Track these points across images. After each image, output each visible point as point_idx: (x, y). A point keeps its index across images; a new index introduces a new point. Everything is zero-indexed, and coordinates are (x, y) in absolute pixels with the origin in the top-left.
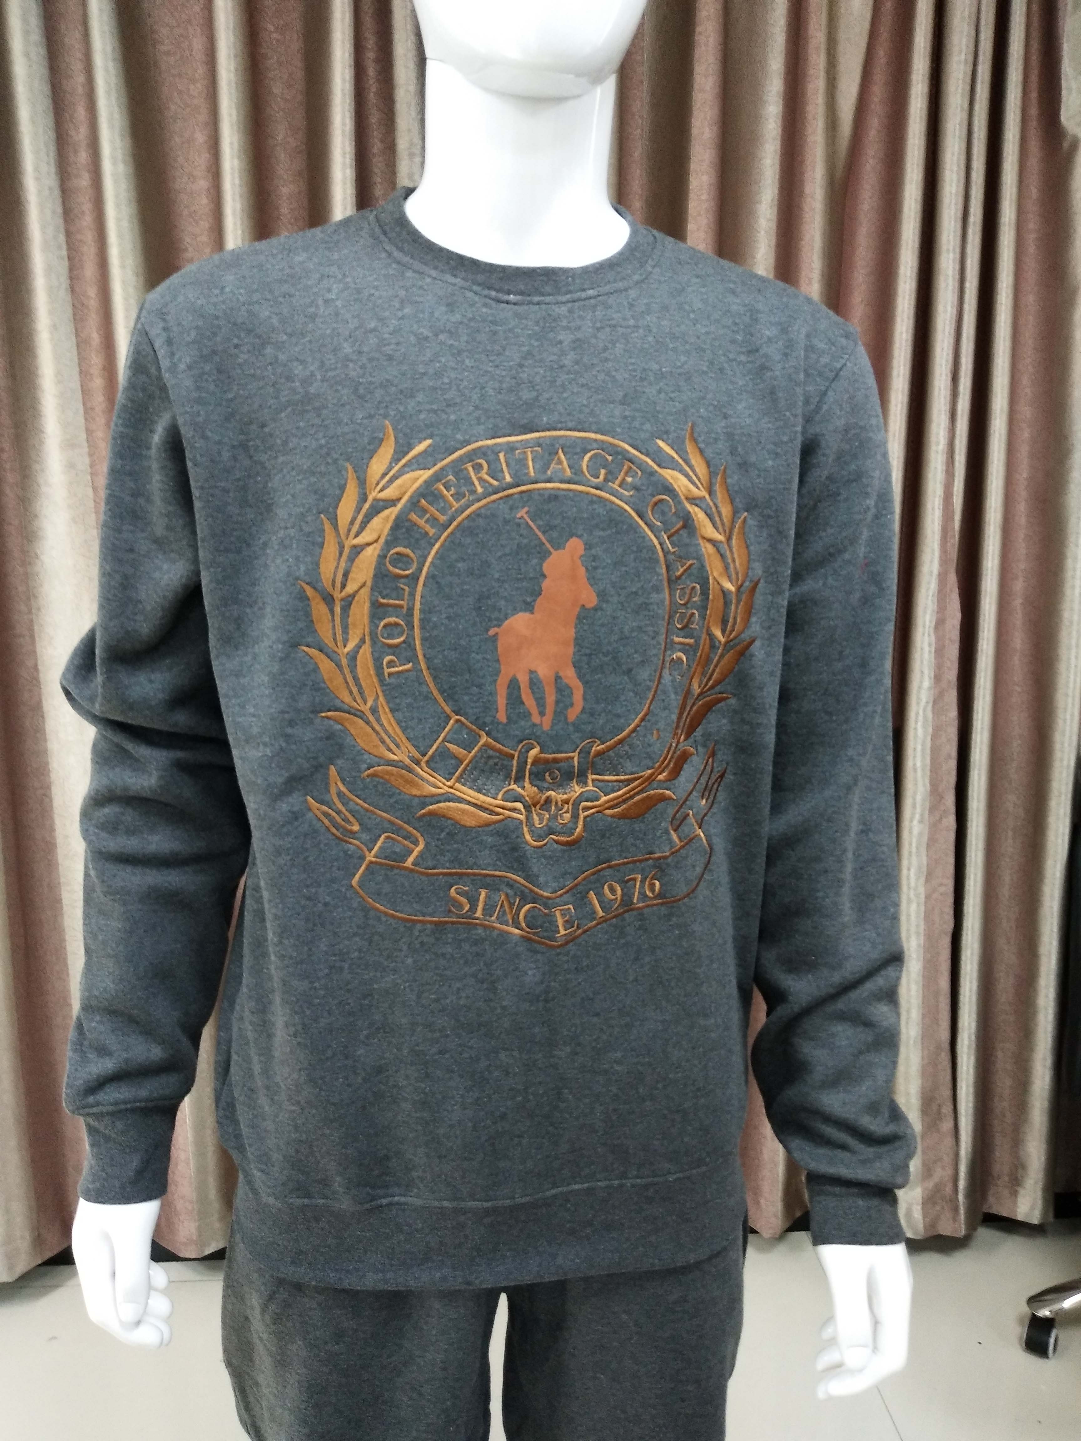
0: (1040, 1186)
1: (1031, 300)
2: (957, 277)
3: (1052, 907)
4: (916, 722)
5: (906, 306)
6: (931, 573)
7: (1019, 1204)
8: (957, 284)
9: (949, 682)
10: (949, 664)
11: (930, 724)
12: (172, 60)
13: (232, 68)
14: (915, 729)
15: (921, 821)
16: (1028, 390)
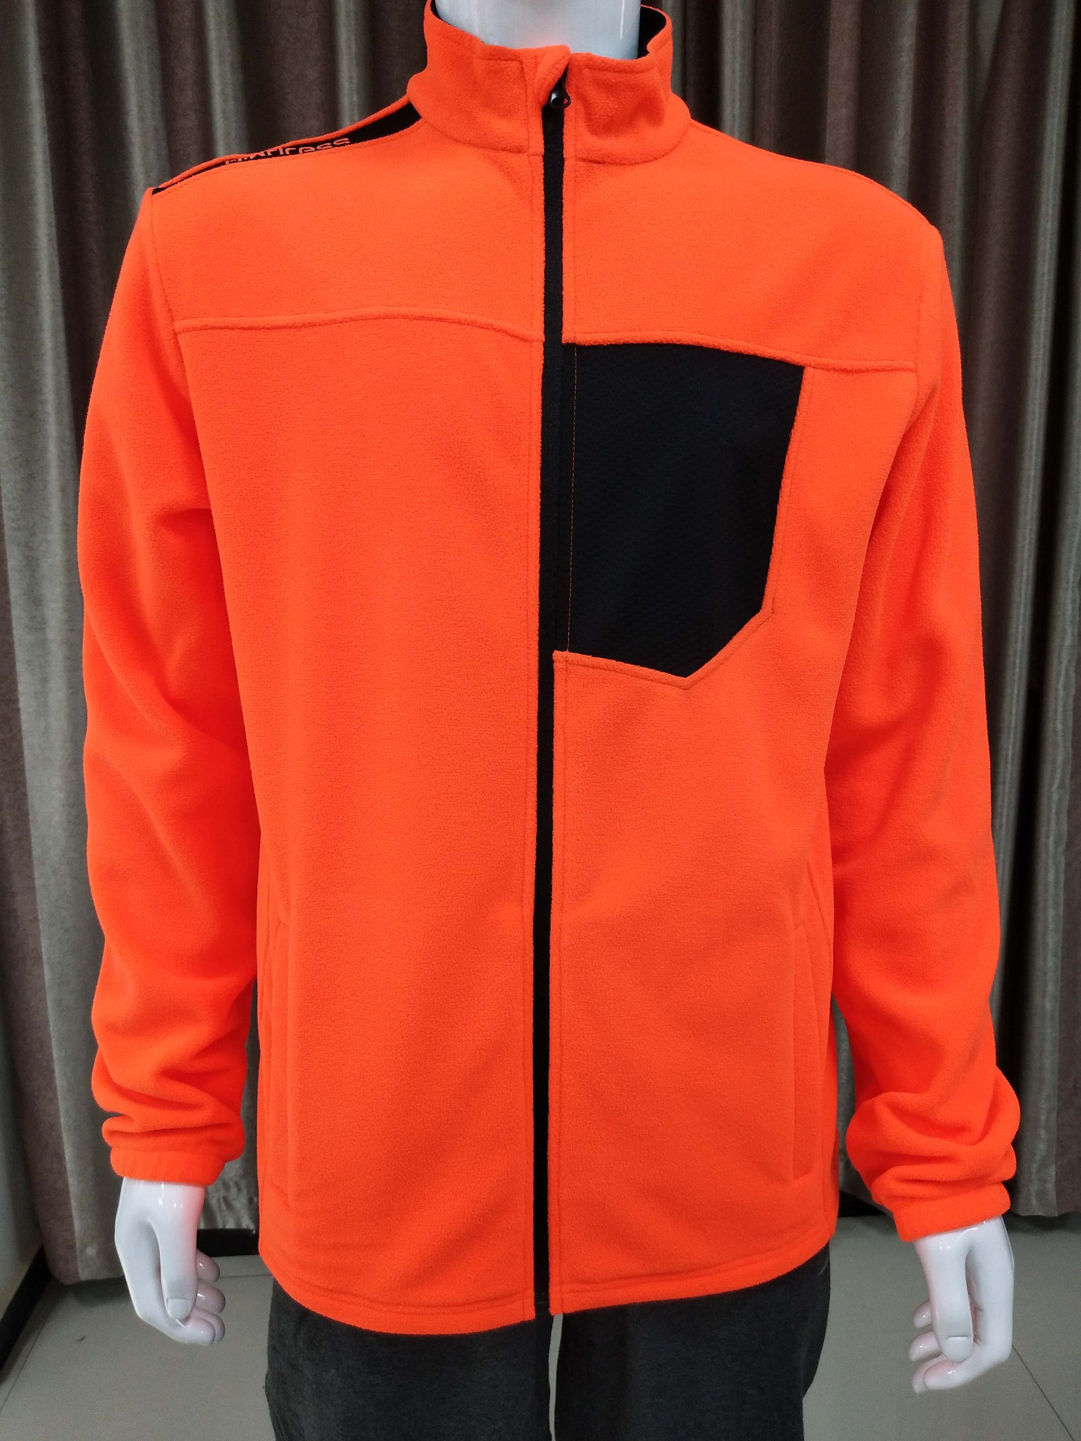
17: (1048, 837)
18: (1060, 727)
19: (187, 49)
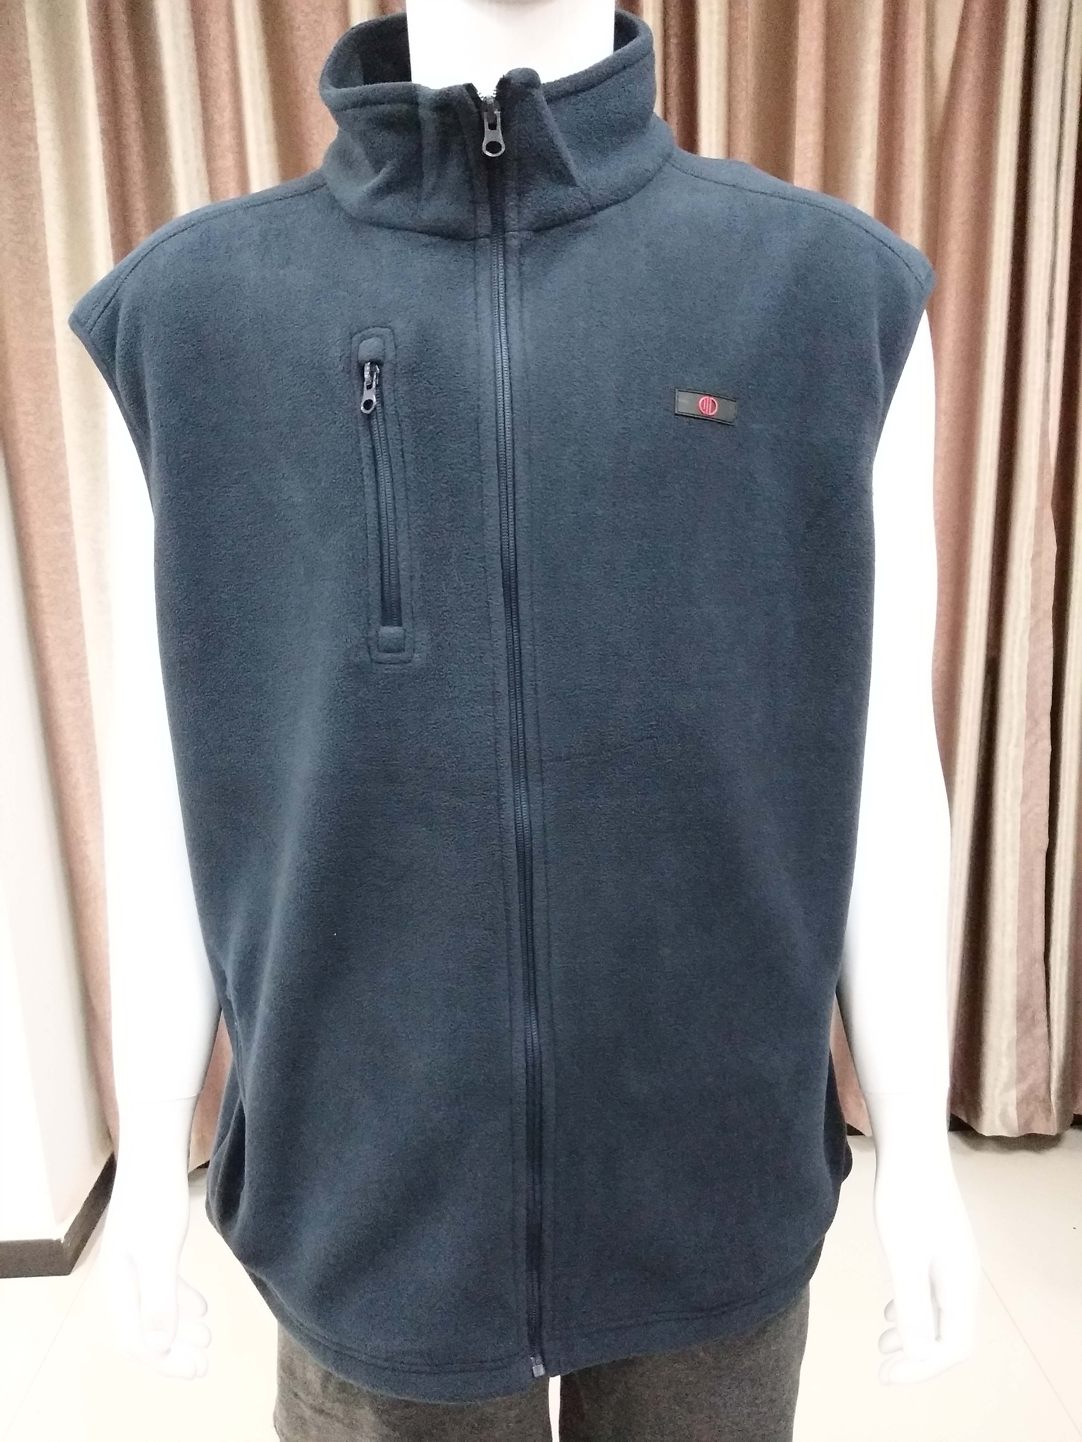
4: (1012, 649)
6: (1027, 508)
9: (1046, 611)
10: (1044, 595)
11: (1027, 652)
12: (307, 44)
14: (1012, 655)
15: (1017, 745)
17: (1005, 791)
18: (1015, 691)
19: (224, 97)
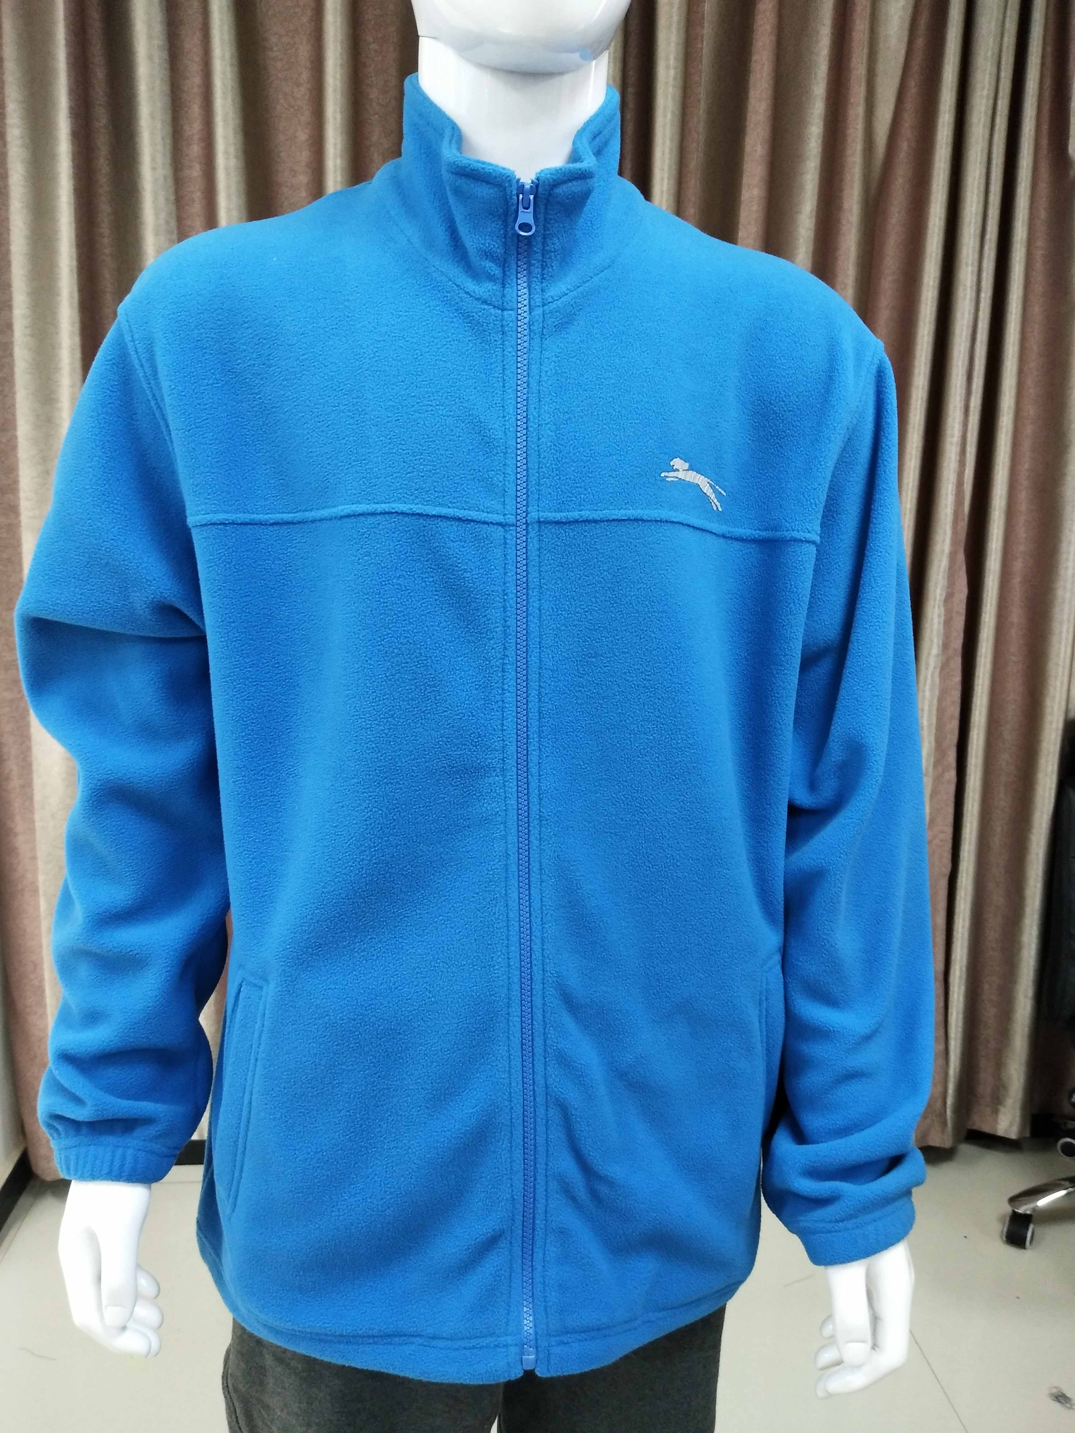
0: (1018, 1105)
1: (1037, 310)
2: (974, 288)
3: (1038, 854)
4: (925, 686)
5: (928, 312)
6: (943, 551)
7: (999, 1121)
8: (974, 295)
9: (955, 650)
10: (955, 634)
11: (937, 687)
12: (279, 65)
13: (338, 76)
14: (924, 691)
16: (1032, 391)
19: (195, 109)
